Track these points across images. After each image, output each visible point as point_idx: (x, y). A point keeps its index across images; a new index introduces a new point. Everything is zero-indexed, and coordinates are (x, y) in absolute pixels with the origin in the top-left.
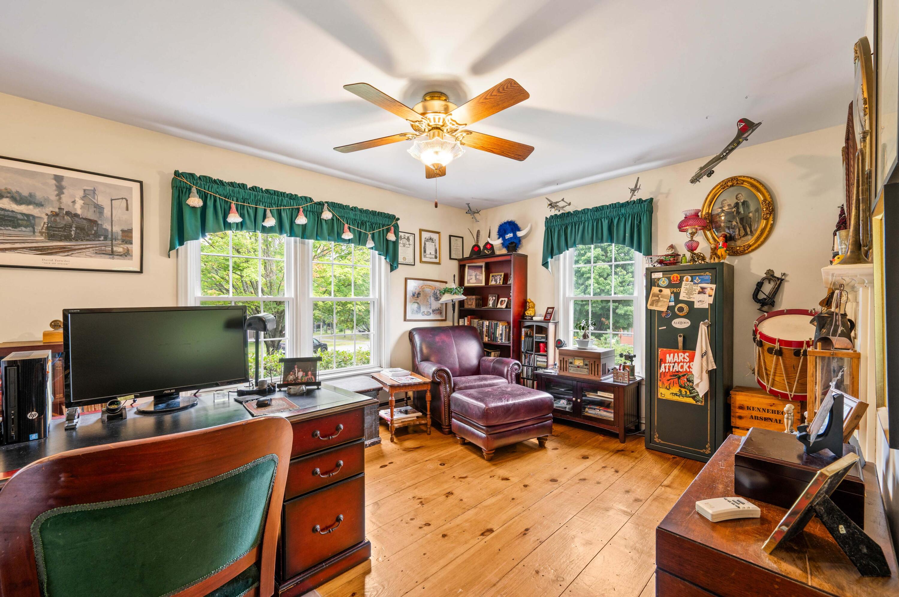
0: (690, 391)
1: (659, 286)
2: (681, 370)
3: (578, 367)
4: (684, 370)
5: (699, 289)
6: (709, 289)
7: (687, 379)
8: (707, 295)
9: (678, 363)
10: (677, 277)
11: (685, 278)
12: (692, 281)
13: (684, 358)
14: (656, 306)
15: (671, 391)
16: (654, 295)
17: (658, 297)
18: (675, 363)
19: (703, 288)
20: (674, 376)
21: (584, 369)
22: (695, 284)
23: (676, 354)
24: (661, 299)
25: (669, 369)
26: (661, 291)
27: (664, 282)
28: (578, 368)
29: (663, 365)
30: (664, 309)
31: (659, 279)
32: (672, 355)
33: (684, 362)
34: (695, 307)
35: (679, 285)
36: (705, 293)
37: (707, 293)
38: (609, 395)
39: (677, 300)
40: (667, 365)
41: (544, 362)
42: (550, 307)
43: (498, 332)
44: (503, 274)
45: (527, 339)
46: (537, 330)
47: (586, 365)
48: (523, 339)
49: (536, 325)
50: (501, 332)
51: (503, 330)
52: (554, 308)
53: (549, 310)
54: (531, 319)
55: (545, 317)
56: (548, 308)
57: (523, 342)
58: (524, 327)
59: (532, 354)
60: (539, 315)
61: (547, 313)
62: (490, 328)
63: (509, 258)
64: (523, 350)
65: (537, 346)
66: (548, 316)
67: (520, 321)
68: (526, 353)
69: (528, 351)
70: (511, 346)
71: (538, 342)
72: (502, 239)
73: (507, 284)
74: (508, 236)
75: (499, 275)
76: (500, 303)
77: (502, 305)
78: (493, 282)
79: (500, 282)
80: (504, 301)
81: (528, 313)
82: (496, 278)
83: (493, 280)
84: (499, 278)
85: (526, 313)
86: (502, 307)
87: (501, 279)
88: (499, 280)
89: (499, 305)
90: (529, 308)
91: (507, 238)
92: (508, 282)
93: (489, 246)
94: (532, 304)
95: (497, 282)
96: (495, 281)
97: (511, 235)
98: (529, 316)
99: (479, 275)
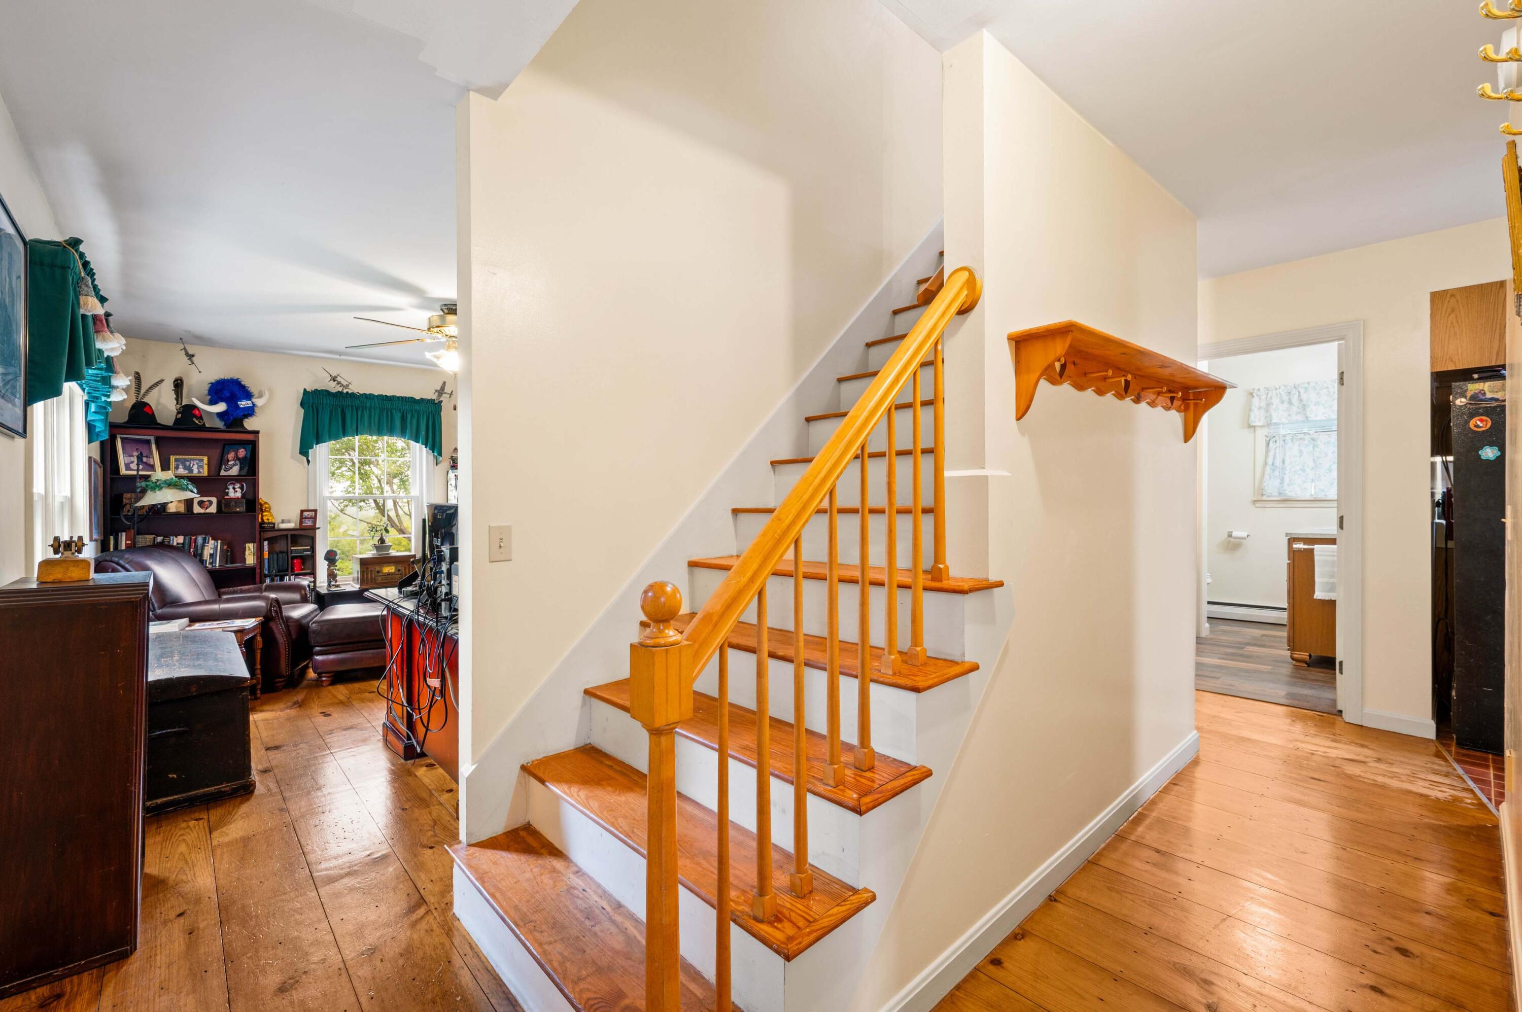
3: (389, 574)
21: (395, 576)
41: (309, 580)
42: (306, 509)
43: (207, 552)
44: (205, 459)
45: (275, 556)
46: (292, 543)
47: (399, 570)
48: (266, 556)
49: (291, 535)
50: (212, 552)
51: (217, 548)
52: (315, 511)
53: (306, 514)
54: (274, 527)
55: (301, 522)
56: (302, 511)
57: (266, 561)
58: (265, 540)
59: (287, 575)
60: (283, 522)
61: (302, 518)
62: (186, 547)
63: (250, 437)
64: (266, 572)
65: (292, 563)
66: (307, 521)
67: (260, 532)
68: (276, 576)
69: (279, 571)
70: (258, 567)
71: (293, 558)
72: (228, 405)
73: (219, 475)
74: (243, 403)
75: (196, 459)
76: (200, 506)
77: (207, 508)
78: (179, 470)
79: (199, 472)
80: (207, 503)
81: (268, 519)
82: (188, 463)
83: (181, 467)
84: (197, 464)
85: (264, 518)
86: (208, 511)
87: (202, 467)
88: (198, 468)
89: (197, 509)
90: (263, 512)
91: (242, 406)
92: (223, 473)
93: (197, 412)
94: (267, 506)
95: (191, 470)
96: (185, 468)
97: (249, 403)
98: (269, 523)
99: (147, 457)
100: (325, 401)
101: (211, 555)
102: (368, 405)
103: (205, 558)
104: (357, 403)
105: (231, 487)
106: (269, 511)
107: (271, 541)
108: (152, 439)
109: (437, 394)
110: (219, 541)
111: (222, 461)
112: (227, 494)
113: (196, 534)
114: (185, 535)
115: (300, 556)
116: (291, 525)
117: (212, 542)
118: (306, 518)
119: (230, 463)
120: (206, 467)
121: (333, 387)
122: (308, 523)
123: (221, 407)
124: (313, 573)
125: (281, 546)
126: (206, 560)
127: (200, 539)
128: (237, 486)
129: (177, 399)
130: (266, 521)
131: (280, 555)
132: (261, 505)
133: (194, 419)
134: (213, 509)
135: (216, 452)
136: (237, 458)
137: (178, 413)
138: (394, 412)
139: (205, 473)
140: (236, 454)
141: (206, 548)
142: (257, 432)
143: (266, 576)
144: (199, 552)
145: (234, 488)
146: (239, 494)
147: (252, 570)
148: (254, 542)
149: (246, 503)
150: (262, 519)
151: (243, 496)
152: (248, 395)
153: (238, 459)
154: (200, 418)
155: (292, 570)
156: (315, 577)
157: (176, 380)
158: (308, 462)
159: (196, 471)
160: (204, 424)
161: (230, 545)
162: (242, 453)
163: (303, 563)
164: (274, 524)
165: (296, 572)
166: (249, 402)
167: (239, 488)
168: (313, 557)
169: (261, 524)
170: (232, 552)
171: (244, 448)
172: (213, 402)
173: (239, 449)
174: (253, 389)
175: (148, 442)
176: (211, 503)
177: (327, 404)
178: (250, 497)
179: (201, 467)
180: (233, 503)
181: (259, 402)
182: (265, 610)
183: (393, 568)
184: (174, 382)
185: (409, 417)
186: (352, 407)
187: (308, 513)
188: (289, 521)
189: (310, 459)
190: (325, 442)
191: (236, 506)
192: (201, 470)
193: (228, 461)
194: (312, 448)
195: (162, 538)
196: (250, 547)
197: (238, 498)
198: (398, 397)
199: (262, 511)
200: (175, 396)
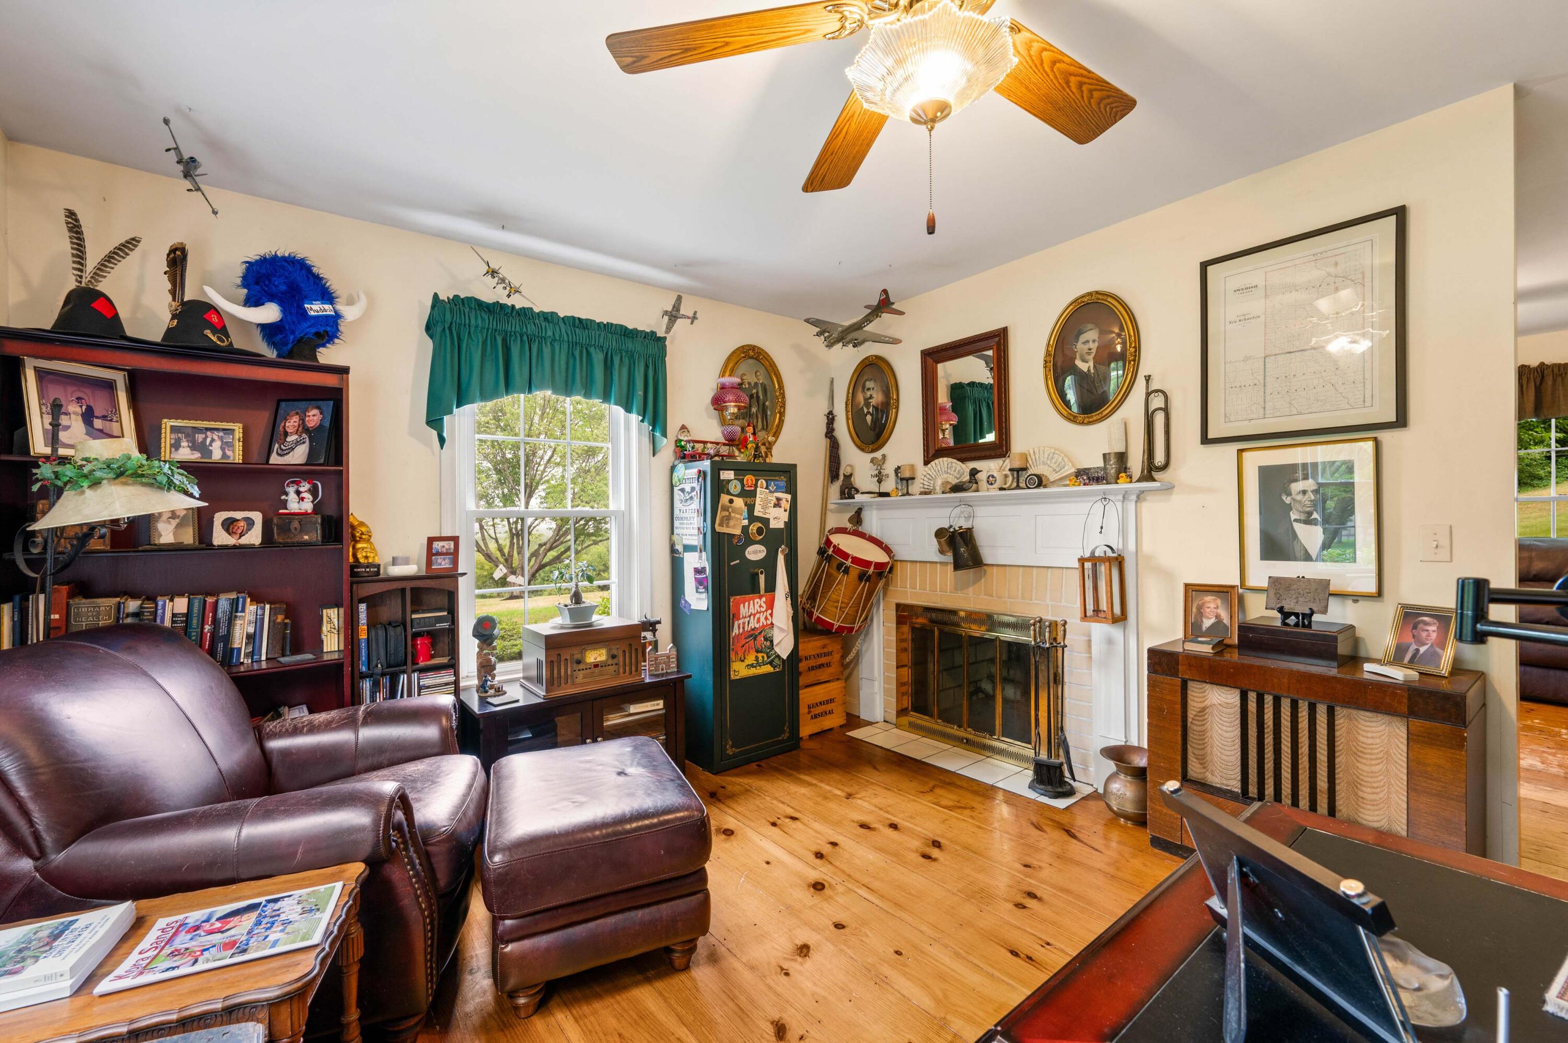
0: (767, 654)
1: (729, 493)
2: (757, 626)
3: (596, 666)
4: (761, 624)
5: (774, 500)
6: (784, 500)
7: (764, 637)
8: (782, 509)
9: (754, 615)
10: (752, 480)
11: (759, 482)
12: (767, 488)
13: (760, 606)
14: (728, 526)
15: (748, 662)
16: (725, 509)
17: (728, 511)
18: (750, 616)
19: (778, 499)
20: (749, 637)
21: (608, 668)
22: (771, 492)
23: (752, 602)
24: (733, 515)
25: (744, 628)
26: (731, 501)
27: (735, 487)
28: (597, 670)
29: (736, 624)
30: (737, 531)
31: (729, 481)
32: (747, 604)
33: (760, 613)
34: (771, 527)
35: (753, 494)
36: (780, 507)
37: (783, 505)
38: (654, 705)
39: (752, 518)
40: (741, 621)
41: (447, 684)
42: (438, 535)
43: (242, 629)
44: (238, 428)
45: (381, 633)
46: (412, 603)
47: (614, 657)
48: (363, 636)
49: (412, 589)
50: (251, 630)
51: (262, 620)
52: (455, 539)
53: (437, 545)
54: (378, 573)
55: (429, 563)
56: (431, 540)
57: (363, 645)
58: (361, 601)
59: (404, 672)
60: (395, 562)
61: (431, 554)
62: (195, 622)
63: (330, 381)
64: (364, 669)
65: (414, 645)
66: (440, 559)
67: (352, 584)
68: (383, 675)
69: (389, 666)
70: (347, 663)
71: (415, 636)
72: (284, 311)
73: (267, 463)
74: (314, 307)
75: (217, 429)
76: (227, 530)
77: (241, 535)
78: (181, 450)
79: (224, 455)
80: (242, 524)
81: (366, 557)
82: (200, 437)
83: (184, 444)
84: (221, 438)
85: (360, 556)
86: (244, 540)
87: (230, 445)
88: (222, 449)
89: (220, 537)
90: (356, 542)
91: (312, 313)
92: (275, 459)
93: (215, 319)
94: (363, 529)
95: (206, 451)
96: (194, 447)
97: (328, 310)
98: (369, 566)
99: (104, 418)
100: (473, 322)
101: (251, 638)
102: (550, 333)
103: (236, 645)
104: (531, 329)
105: (291, 490)
106: (368, 541)
107: (373, 601)
108: (120, 379)
109: (666, 318)
110: (268, 607)
111: (274, 435)
112: (284, 504)
113: (215, 593)
114: (190, 593)
115: (429, 632)
116: (410, 569)
117: (251, 608)
118: (438, 554)
119: (289, 439)
120: (238, 446)
121: (489, 292)
122: (443, 563)
123: (270, 313)
124: (453, 665)
125: (391, 610)
126: (239, 649)
127: (224, 602)
128: (305, 487)
129: (173, 292)
130: (362, 560)
131: (391, 631)
132: (353, 528)
133: (208, 332)
134: (254, 537)
135: (262, 418)
136: (304, 429)
137: (172, 319)
138: (592, 350)
139: (236, 456)
140: (303, 420)
141: (238, 622)
142: (344, 371)
143: (363, 676)
144: (223, 631)
145: (298, 493)
146: (307, 506)
147: (336, 668)
148: (338, 605)
149: (322, 524)
150: (355, 556)
151: (317, 509)
152: (327, 296)
153: (307, 430)
154: (222, 330)
155: (415, 662)
156: (457, 674)
157: (173, 250)
158: (442, 440)
159: (217, 455)
160: (231, 344)
161: (291, 611)
162: (314, 417)
163: (433, 645)
164: (378, 566)
165: (422, 664)
166: (327, 307)
167: (309, 491)
168: (452, 633)
169: (352, 567)
170: (295, 627)
171: (318, 408)
172: (253, 301)
173: (306, 410)
174: (334, 283)
175: (110, 386)
176: (250, 523)
177: (477, 327)
178: (331, 511)
179: (225, 446)
180: (295, 524)
181: (350, 313)
182: (369, 838)
183: (604, 651)
184: (168, 255)
185: (616, 360)
186: (521, 336)
187: (441, 544)
188: (406, 561)
189: (445, 435)
190: (473, 403)
191: (302, 531)
192: (229, 453)
193: (286, 434)
194: (451, 412)
195: (139, 602)
196: (332, 617)
197: (306, 514)
198: (599, 324)
199: (355, 540)
200: (169, 286)
